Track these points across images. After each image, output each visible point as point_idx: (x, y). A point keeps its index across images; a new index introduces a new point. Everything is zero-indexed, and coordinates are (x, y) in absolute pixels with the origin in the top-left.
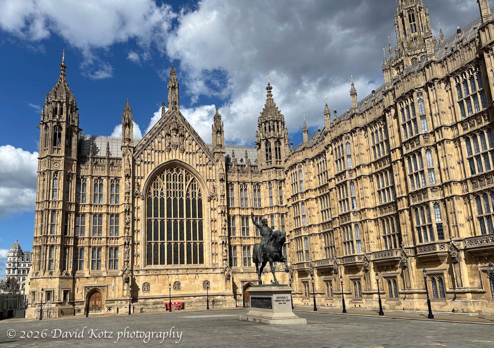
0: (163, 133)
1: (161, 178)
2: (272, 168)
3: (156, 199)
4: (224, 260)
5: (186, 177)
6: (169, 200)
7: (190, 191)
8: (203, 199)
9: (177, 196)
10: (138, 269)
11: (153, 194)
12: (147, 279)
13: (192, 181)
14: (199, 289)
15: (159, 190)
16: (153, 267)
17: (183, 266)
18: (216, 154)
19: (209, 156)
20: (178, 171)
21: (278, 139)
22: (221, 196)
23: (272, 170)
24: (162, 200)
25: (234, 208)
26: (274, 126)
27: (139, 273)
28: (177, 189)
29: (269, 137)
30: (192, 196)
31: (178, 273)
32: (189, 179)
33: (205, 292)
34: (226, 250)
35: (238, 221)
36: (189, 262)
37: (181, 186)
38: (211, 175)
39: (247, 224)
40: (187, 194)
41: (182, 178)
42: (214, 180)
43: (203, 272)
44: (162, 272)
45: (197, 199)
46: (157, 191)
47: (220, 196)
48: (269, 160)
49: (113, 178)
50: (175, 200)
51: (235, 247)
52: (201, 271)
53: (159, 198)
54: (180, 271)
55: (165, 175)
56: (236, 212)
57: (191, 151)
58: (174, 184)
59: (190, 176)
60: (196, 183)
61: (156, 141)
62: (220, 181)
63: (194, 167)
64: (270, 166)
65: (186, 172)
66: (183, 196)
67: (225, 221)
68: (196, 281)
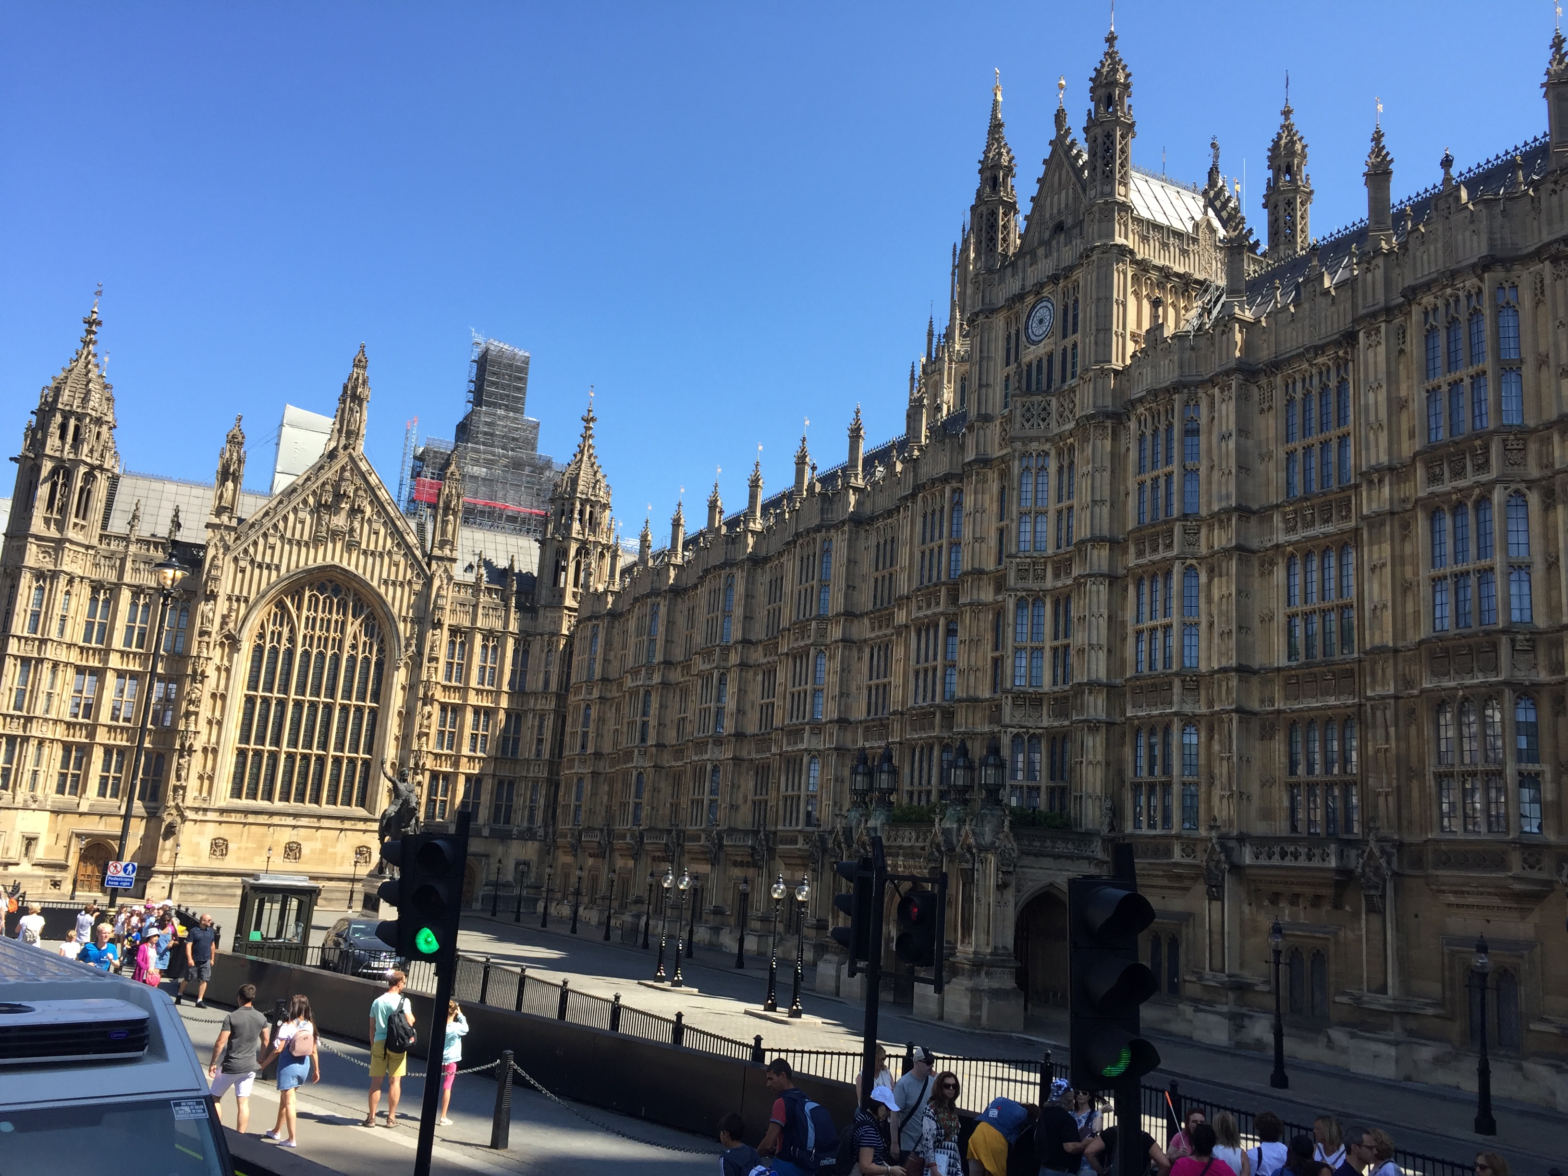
0: (314, 500)
1: (292, 603)
2: (560, 608)
3: (274, 651)
5: (355, 605)
6: (306, 654)
7: (361, 639)
8: (386, 660)
9: (326, 647)
10: (205, 806)
11: (268, 639)
12: (224, 831)
13: (367, 616)
14: (341, 864)
15: (285, 631)
16: (245, 802)
17: (315, 808)
18: (434, 561)
19: (415, 564)
20: (336, 590)
22: (430, 659)
24: (290, 653)
25: (459, 689)
26: (581, 512)
27: (206, 814)
28: (328, 631)
30: (363, 652)
31: (297, 825)
35: (464, 718)
36: (331, 800)
37: (340, 626)
38: (413, 609)
39: (486, 728)
40: (354, 647)
43: (358, 827)
44: (260, 819)
45: (373, 659)
46: (280, 634)
47: (426, 660)
48: (558, 588)
50: (321, 656)
51: (447, 778)
53: (282, 650)
54: (307, 821)
55: (305, 597)
57: (372, 548)
58: (322, 620)
60: (376, 622)
61: (292, 516)
63: (375, 584)
64: (557, 602)
65: (355, 595)
66: (340, 650)
67: (430, 716)
68: (339, 844)
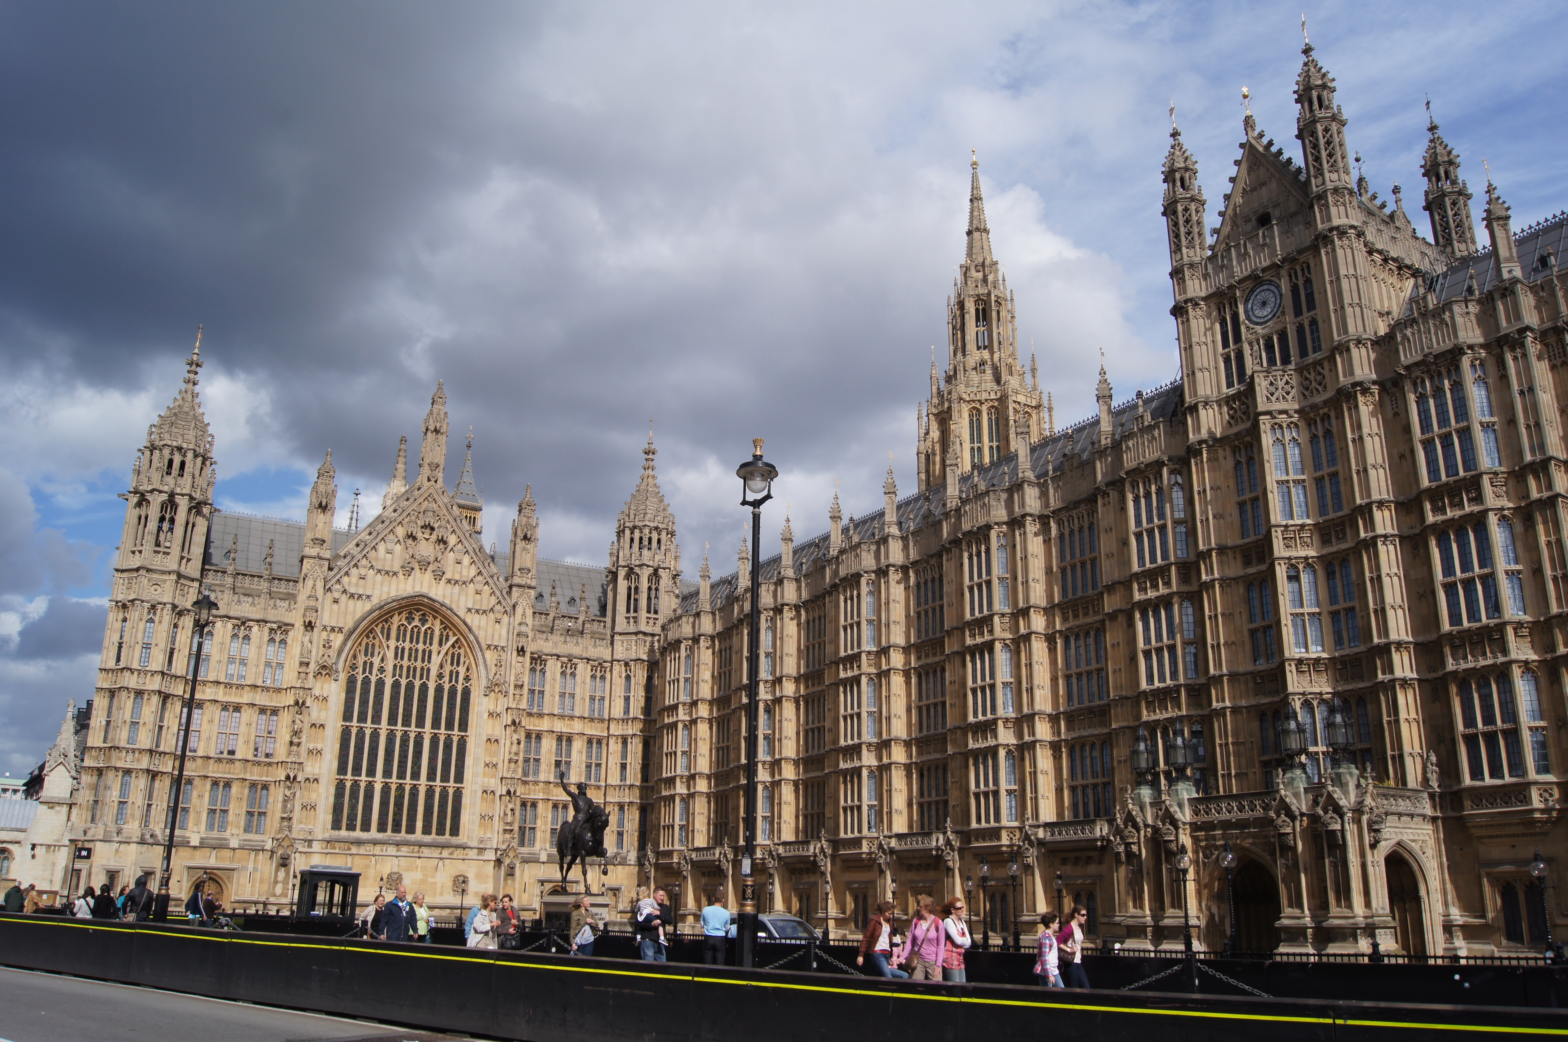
0: (400, 532)
1: (382, 633)
2: (636, 634)
3: (366, 682)
4: (505, 831)
5: (441, 635)
6: (396, 685)
7: (448, 668)
8: (472, 689)
9: (414, 677)
10: (310, 838)
11: (361, 669)
13: (453, 646)
14: (441, 894)
15: (376, 661)
16: (344, 833)
17: (411, 837)
18: (514, 589)
19: (498, 593)
20: (423, 621)
21: (656, 571)
22: (516, 686)
23: (634, 637)
24: (380, 683)
25: (541, 715)
26: (650, 539)
27: (310, 846)
28: (416, 660)
29: (637, 563)
30: (450, 681)
31: (399, 854)
32: (447, 639)
33: (456, 901)
34: (512, 810)
35: (548, 745)
36: (427, 830)
37: (427, 656)
38: (496, 637)
39: (569, 755)
40: (440, 676)
41: (431, 639)
42: (503, 648)
43: (455, 856)
44: (362, 850)
45: (460, 688)
46: (372, 664)
47: (512, 687)
48: (632, 614)
49: (275, 626)
50: (410, 687)
51: (534, 805)
52: (451, 854)
53: (373, 679)
54: (404, 850)
55: (394, 628)
56: (544, 725)
57: (457, 577)
58: (411, 649)
59: (451, 633)
60: (462, 651)
61: (382, 547)
62: (518, 651)
63: (462, 613)
64: (632, 628)
65: (442, 623)
66: (428, 679)
67: (519, 743)
68: (438, 874)
